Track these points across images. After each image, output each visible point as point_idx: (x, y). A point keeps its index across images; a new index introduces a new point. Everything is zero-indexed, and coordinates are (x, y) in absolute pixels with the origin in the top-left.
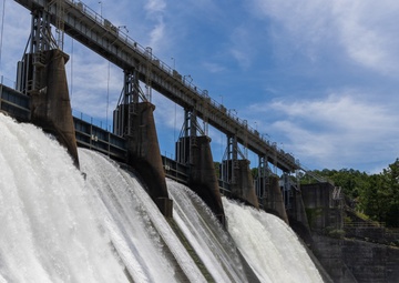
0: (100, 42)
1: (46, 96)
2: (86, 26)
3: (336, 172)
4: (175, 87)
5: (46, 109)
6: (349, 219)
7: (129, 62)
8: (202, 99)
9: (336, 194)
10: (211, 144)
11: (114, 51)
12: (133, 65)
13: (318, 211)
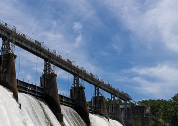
0: (33, 49)
1: (6, 72)
2: (26, 43)
3: (155, 101)
4: (68, 66)
5: (6, 78)
6: (153, 122)
7: (46, 57)
8: (81, 71)
9: (148, 111)
10: (84, 90)
11: (39, 53)
12: (48, 58)
13: (140, 118)
